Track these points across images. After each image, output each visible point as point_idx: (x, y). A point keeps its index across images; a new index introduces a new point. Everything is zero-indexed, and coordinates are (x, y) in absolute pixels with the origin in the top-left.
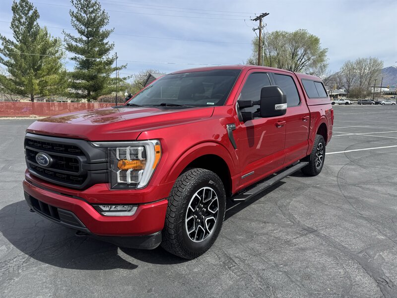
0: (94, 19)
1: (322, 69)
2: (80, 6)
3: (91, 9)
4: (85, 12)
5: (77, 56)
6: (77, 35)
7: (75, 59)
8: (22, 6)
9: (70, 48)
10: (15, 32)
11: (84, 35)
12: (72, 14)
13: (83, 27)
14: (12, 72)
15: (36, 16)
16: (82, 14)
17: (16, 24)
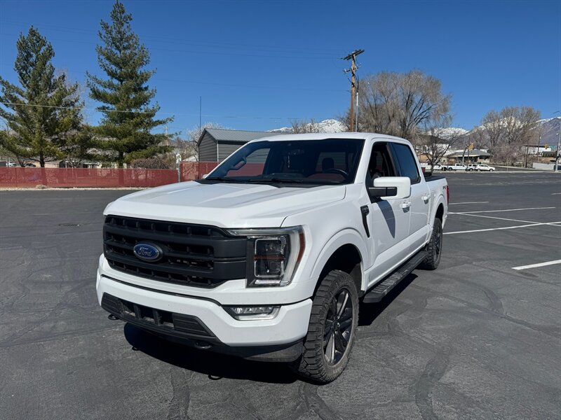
0: (130, 57)
2: (110, 39)
3: (126, 44)
4: (118, 48)
5: (106, 105)
6: (106, 78)
7: (103, 109)
8: (30, 40)
9: (97, 95)
10: (20, 74)
11: (116, 78)
12: (100, 51)
13: (114, 68)
14: (15, 128)
15: (50, 53)
16: (113, 50)
17: (23, 64)
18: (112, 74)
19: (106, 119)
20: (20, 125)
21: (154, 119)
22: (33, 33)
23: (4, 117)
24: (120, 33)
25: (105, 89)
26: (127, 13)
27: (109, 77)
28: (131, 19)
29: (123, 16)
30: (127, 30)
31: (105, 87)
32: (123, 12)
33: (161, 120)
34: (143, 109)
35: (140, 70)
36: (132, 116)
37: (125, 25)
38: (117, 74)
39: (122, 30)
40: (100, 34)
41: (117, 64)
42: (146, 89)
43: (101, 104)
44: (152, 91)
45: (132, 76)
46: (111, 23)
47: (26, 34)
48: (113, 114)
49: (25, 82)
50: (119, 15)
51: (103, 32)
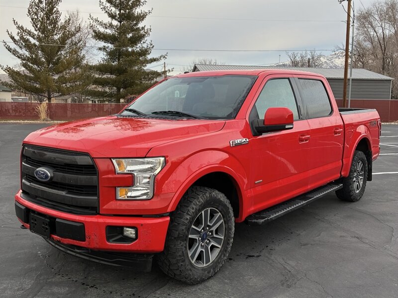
6: (107, 20)
7: (104, 49)
9: (99, 36)
10: (32, 19)
11: (116, 19)
13: (113, 9)
17: (34, 10)
18: (112, 16)
19: (105, 58)
20: (30, 65)
21: (149, 57)
23: (19, 57)
25: (106, 30)
27: (110, 19)
31: (106, 28)
33: (155, 57)
34: (138, 48)
35: (137, 11)
36: (128, 54)
38: (116, 16)
41: (116, 6)
42: (143, 28)
43: (103, 44)
44: (147, 30)
48: (112, 52)
49: (36, 26)
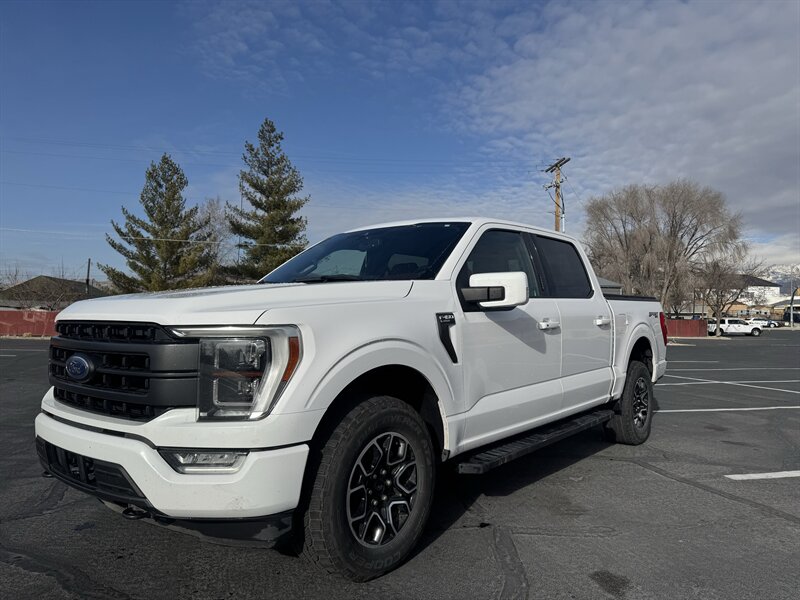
0: (279, 183)
1: (739, 253)
2: (256, 163)
3: (274, 168)
4: (266, 173)
5: (248, 240)
6: (249, 208)
7: (245, 246)
8: (162, 169)
9: (237, 229)
10: (146, 207)
11: (262, 209)
12: (244, 176)
13: (259, 195)
14: (134, 267)
15: (183, 183)
16: (260, 175)
17: (150, 196)
18: (257, 205)
19: (246, 257)
20: (140, 264)
22: (165, 160)
23: (125, 255)
24: (267, 154)
25: (248, 222)
26: (278, 132)
27: (254, 208)
28: (282, 139)
29: (272, 135)
30: (276, 151)
31: (249, 219)
32: (273, 130)
34: (290, 245)
35: (291, 197)
37: (276, 145)
38: (262, 204)
39: (270, 151)
40: (245, 158)
41: (262, 192)
42: (298, 220)
43: (243, 240)
45: (280, 205)
46: (257, 144)
47: (158, 162)
48: (255, 250)
49: (152, 215)
50: (269, 134)
51: (248, 155)
